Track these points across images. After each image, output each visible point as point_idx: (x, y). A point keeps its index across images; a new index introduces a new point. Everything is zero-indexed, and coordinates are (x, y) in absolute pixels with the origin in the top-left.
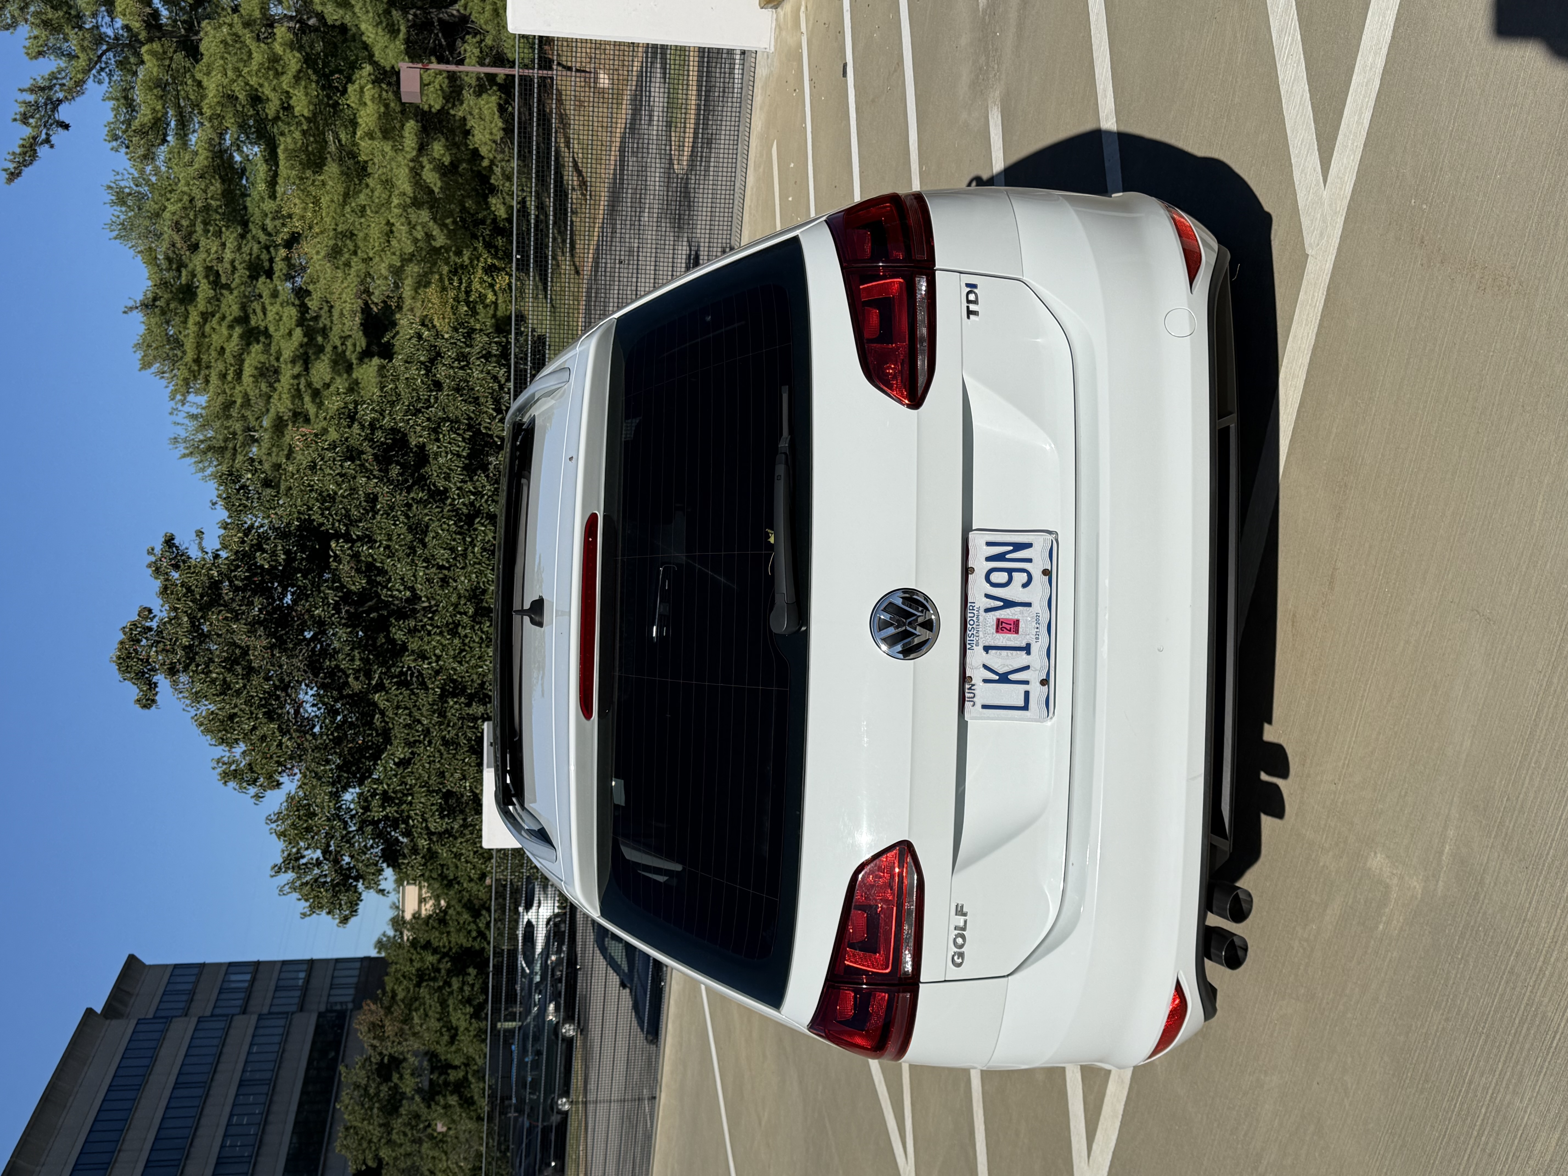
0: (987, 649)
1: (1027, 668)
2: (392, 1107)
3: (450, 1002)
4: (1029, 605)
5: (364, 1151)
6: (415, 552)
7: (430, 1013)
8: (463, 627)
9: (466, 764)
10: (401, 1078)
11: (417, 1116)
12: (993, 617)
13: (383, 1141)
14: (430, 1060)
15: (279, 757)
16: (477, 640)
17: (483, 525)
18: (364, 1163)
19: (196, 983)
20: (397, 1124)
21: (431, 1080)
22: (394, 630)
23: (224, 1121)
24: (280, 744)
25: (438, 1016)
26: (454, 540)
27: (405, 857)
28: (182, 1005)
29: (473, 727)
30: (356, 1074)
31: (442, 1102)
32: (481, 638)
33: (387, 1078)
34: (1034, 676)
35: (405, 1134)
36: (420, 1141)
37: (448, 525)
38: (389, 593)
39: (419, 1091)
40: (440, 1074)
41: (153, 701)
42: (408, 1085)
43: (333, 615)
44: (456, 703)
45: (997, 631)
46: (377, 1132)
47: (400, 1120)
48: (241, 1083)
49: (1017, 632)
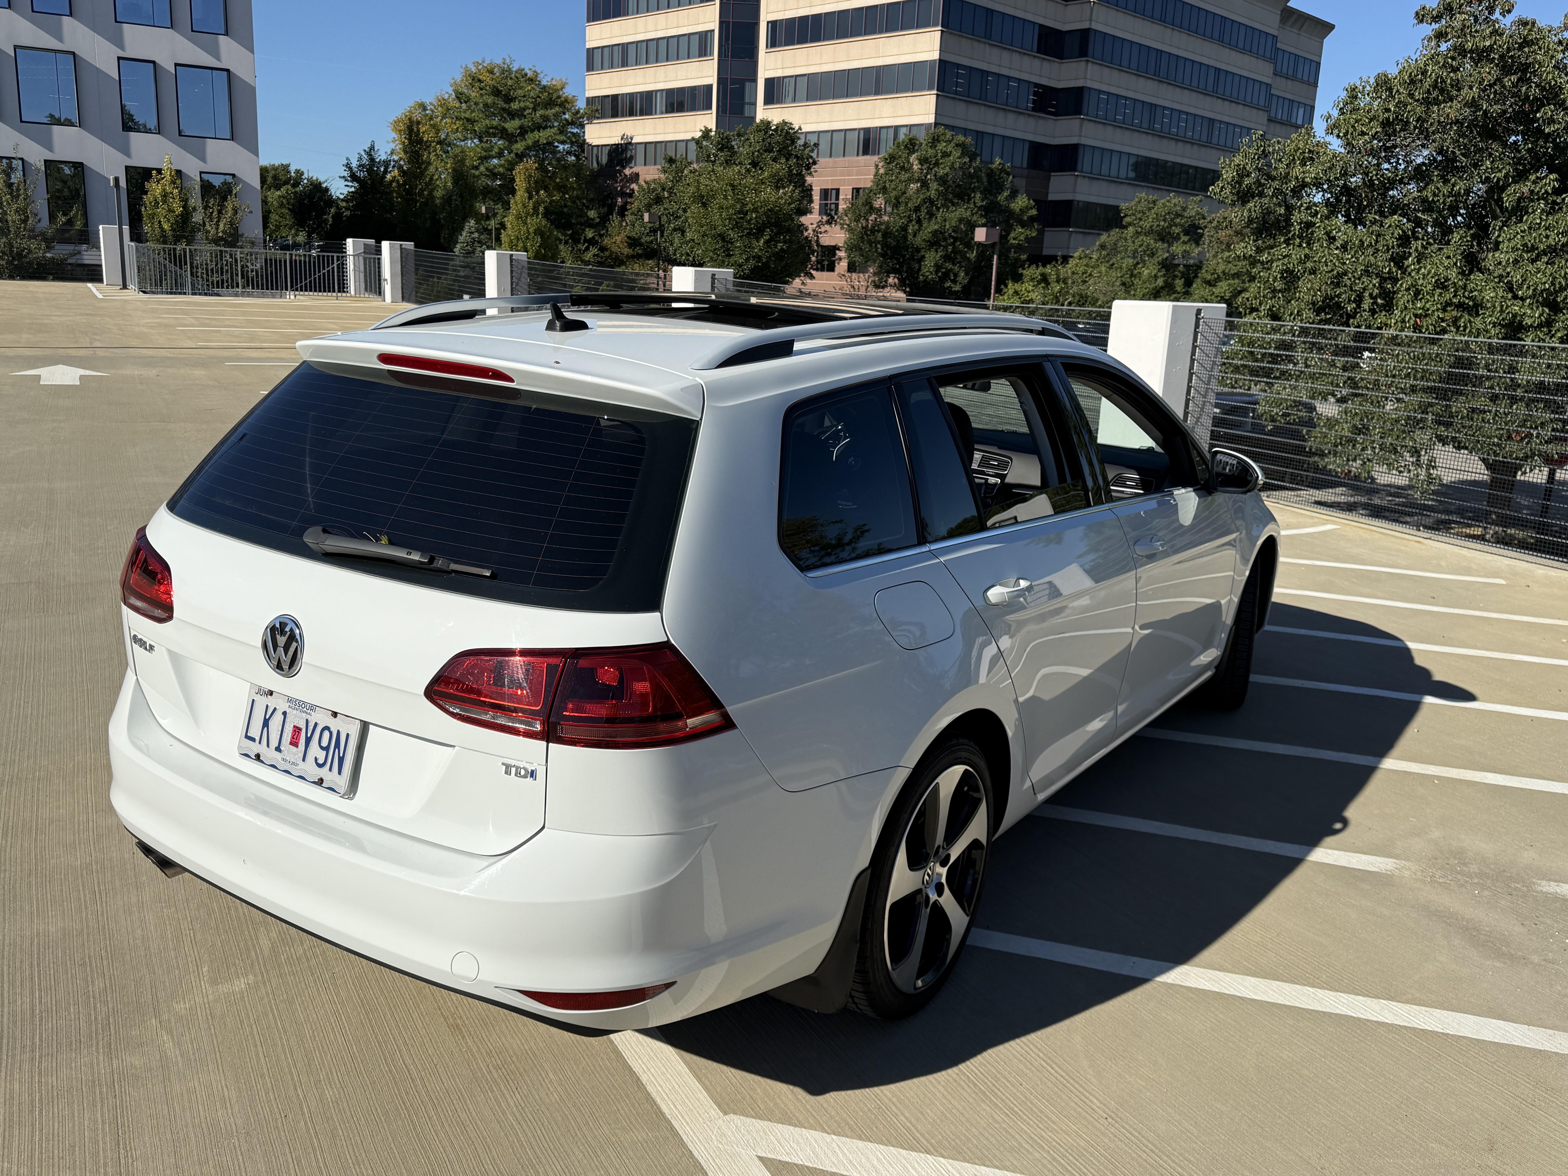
0: (285, 713)
1: (268, 746)
2: (1165, 237)
3: (1237, 281)
4: (304, 760)
5: (1134, 215)
6: (1527, 252)
7: (1230, 265)
8: (1441, 293)
9: (1315, 293)
10: (1184, 243)
11: (1152, 255)
12: (302, 725)
13: (1139, 229)
14: (1196, 265)
15: (1352, 134)
16: (1428, 306)
17: (1541, 315)
18: (1126, 216)
19: (1302, 81)
20: (1150, 241)
21: (1179, 265)
22: (1462, 232)
23: (1184, 108)
24: (1363, 134)
25: (1227, 271)
26: (1528, 288)
27: (1255, 241)
28: (1284, 71)
29: (1350, 300)
30: (1193, 208)
31: (1160, 274)
32: (1428, 310)
33: (1186, 233)
34: (262, 749)
35: (1140, 246)
36: (1134, 257)
37: (1545, 283)
38: (1497, 228)
39: (1173, 256)
40: (1182, 273)
41: (1422, 21)
42: (1178, 248)
43: (1481, 177)
44: (1374, 285)
45: (294, 727)
46: (1146, 225)
47: (1152, 241)
48: (1212, 121)
49: (291, 743)
